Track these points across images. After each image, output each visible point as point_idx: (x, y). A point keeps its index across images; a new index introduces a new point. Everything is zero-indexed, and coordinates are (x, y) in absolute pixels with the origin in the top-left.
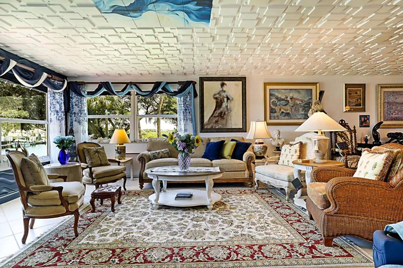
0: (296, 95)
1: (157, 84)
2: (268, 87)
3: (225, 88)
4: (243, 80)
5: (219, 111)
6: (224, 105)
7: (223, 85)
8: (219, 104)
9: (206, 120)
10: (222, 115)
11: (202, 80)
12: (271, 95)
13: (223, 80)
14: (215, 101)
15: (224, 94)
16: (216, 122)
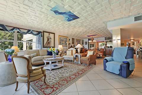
0: (64, 39)
1: (29, 31)
2: (59, 37)
3: (50, 35)
4: (54, 34)
5: (48, 42)
6: (50, 40)
7: (49, 34)
8: (48, 40)
9: (45, 44)
10: (49, 43)
11: (44, 32)
12: (60, 39)
13: (49, 33)
14: (47, 39)
15: (49, 37)
16: (47, 45)
